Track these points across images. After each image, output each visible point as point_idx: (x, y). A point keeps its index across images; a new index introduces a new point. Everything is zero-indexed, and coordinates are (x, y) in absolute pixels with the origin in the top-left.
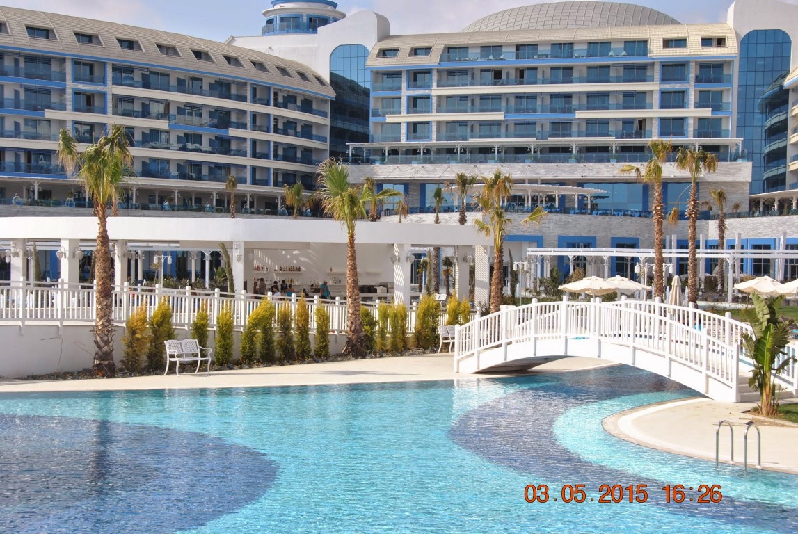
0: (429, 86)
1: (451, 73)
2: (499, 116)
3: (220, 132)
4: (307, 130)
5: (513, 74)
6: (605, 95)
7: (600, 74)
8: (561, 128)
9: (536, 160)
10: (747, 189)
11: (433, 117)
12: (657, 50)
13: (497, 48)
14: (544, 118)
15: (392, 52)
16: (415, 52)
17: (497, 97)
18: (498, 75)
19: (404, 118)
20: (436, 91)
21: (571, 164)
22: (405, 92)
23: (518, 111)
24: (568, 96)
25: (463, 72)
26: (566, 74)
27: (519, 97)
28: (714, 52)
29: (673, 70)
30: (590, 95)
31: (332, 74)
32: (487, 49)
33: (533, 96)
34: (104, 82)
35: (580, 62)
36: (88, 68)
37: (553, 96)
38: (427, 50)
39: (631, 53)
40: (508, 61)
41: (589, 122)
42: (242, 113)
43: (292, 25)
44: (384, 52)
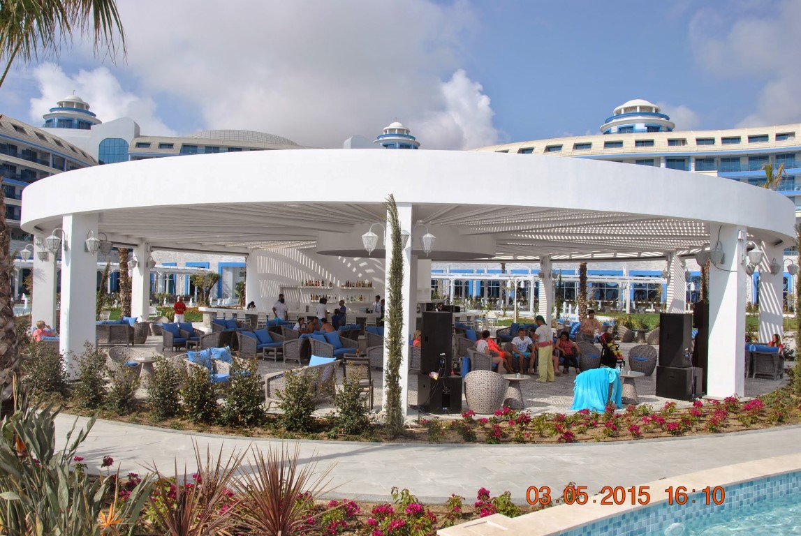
15: (146, 145)
16: (162, 146)
38: (171, 146)
43: (66, 123)
44: (139, 145)
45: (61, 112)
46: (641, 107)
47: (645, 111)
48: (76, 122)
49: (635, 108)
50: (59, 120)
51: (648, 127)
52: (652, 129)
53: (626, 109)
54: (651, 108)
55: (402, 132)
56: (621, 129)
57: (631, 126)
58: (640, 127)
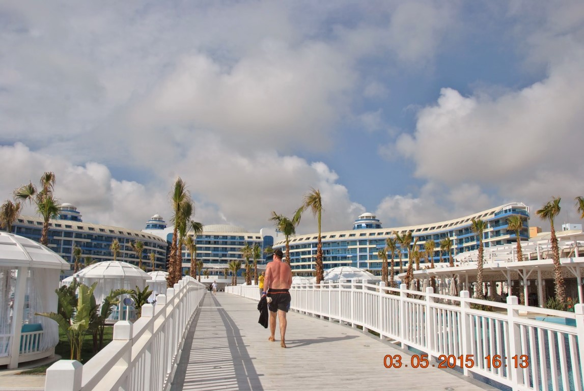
1: (198, 241)
2: (210, 252)
3: (145, 254)
4: (161, 253)
5: (213, 242)
6: (235, 248)
7: (233, 243)
8: (225, 255)
9: (211, 263)
12: (246, 239)
13: (209, 236)
14: (220, 253)
17: (210, 247)
18: (209, 243)
21: (218, 264)
23: (214, 251)
24: (226, 248)
25: (201, 241)
26: (226, 243)
27: (214, 248)
28: (258, 240)
29: (250, 243)
30: (231, 248)
31: (167, 240)
32: (207, 236)
33: (218, 248)
34: (124, 243)
35: (229, 241)
36: (120, 240)
37: (223, 248)
39: (241, 239)
40: (212, 240)
41: (231, 254)
42: (151, 250)
43: (155, 226)
45: (153, 222)
46: (366, 217)
47: (368, 218)
48: (158, 226)
49: (364, 217)
50: (152, 225)
51: (367, 225)
52: (369, 226)
53: (361, 217)
54: (370, 217)
56: (358, 226)
57: (361, 225)
58: (364, 225)
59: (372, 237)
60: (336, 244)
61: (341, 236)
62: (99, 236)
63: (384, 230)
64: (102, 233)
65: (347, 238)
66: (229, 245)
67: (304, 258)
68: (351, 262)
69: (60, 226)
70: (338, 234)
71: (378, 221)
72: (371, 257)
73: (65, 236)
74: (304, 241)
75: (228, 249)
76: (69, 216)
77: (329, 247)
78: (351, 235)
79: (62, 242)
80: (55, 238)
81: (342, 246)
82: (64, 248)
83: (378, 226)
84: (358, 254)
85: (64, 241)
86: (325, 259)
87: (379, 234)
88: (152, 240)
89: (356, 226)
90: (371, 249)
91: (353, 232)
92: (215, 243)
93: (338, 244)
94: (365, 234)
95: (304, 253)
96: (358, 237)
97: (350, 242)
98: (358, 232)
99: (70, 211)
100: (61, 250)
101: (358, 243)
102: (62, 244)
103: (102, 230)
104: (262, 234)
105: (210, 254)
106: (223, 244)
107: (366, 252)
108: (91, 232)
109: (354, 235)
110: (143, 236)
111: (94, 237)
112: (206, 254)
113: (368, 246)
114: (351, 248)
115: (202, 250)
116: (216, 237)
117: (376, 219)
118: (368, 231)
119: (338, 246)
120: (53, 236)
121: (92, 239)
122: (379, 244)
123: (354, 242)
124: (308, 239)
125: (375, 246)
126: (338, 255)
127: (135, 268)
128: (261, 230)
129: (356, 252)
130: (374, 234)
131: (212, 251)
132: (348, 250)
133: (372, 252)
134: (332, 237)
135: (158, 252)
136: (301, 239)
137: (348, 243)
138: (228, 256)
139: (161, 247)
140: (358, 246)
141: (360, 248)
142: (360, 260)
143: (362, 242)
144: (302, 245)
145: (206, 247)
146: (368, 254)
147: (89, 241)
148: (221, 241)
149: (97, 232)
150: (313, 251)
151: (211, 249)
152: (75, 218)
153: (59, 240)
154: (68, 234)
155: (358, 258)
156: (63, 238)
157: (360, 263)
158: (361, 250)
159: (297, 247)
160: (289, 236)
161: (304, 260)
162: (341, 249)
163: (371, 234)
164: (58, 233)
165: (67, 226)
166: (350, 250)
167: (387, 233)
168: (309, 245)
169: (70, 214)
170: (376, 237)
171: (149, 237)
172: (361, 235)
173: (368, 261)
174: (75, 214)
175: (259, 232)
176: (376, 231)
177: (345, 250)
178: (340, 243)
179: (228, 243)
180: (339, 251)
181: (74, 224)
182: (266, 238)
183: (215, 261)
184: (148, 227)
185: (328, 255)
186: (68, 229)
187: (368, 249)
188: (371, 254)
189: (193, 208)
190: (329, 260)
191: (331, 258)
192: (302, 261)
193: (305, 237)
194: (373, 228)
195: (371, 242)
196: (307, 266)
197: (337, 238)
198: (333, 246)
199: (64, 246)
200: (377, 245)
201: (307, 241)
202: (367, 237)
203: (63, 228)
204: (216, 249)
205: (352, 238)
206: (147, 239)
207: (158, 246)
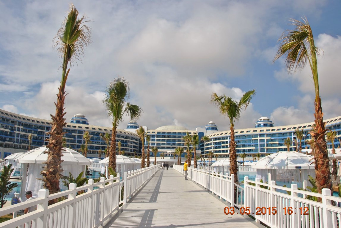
0: (155, 137)
1: (158, 136)
2: (165, 142)
3: (126, 144)
4: (136, 143)
6: (180, 140)
7: (179, 137)
8: (174, 144)
10: (200, 154)
11: (156, 142)
13: (165, 133)
14: (171, 143)
15: (149, 132)
16: (153, 132)
17: (165, 139)
18: (165, 137)
19: (151, 142)
20: (156, 138)
22: (151, 138)
23: (168, 141)
24: (175, 140)
25: (160, 136)
26: (175, 137)
27: (168, 140)
28: (195, 134)
30: (178, 140)
32: (163, 133)
33: (170, 140)
35: (177, 135)
37: (173, 140)
38: (155, 132)
40: (167, 135)
41: (178, 143)
42: (129, 141)
43: (132, 127)
44: (148, 132)
45: (131, 124)
46: (263, 119)
47: (264, 120)
48: (134, 126)
49: (262, 119)
50: (131, 126)
51: (264, 125)
52: (265, 125)
53: (260, 120)
54: (266, 119)
55: (212, 124)
56: (258, 125)
57: (260, 125)
58: (262, 124)
59: (268, 132)
60: (245, 137)
61: (248, 132)
62: (98, 133)
63: (276, 128)
64: (100, 131)
65: (251, 133)
66: (177, 138)
67: (224, 146)
68: (254, 148)
69: (75, 127)
70: (245, 130)
71: (271, 122)
72: (268, 145)
73: (78, 133)
74: (224, 135)
75: (176, 141)
76: (81, 121)
77: (240, 139)
78: (254, 131)
79: (77, 136)
80: (73, 134)
81: (248, 138)
82: (78, 140)
83: (271, 125)
84: (259, 143)
85: (78, 136)
86: (237, 146)
87: (272, 130)
88: (130, 135)
89: (257, 125)
90: (267, 139)
91: (255, 129)
92: (168, 137)
93: (246, 136)
94: (263, 130)
95: (224, 143)
96: (258, 132)
97: (253, 136)
98: (258, 129)
99: (81, 118)
100: (76, 141)
101: (259, 136)
102: (77, 138)
103: (100, 129)
104: (197, 131)
105: (165, 143)
106: (173, 137)
107: (264, 142)
108: (94, 130)
109: (256, 131)
110: (125, 133)
111: (95, 134)
112: (163, 143)
113: (265, 138)
114: (254, 140)
115: (160, 141)
116: (169, 133)
117: (270, 120)
118: (265, 128)
119: (246, 138)
120: (71, 133)
121: (94, 135)
122: (273, 137)
123: (256, 136)
124: (226, 133)
125: (270, 138)
126: (245, 144)
127: (73, 153)
128: (197, 129)
129: (257, 142)
130: (269, 130)
131: (166, 142)
132: (252, 141)
133: (268, 142)
134: (242, 132)
135: (134, 142)
136: (222, 134)
137: (252, 136)
138: (176, 144)
139: (136, 140)
140: (259, 138)
141: (260, 139)
142: (260, 147)
143: (261, 135)
144: (222, 137)
145: (163, 139)
146: (265, 143)
147: (93, 136)
148: (172, 135)
149: (97, 130)
150: (229, 141)
151: (166, 140)
152: (84, 123)
153: (75, 135)
154: (80, 132)
155: (259, 145)
156: (77, 134)
157: (260, 149)
158: (261, 140)
159: (219, 139)
160: (234, 118)
161: (224, 147)
162: (248, 140)
163: (267, 130)
164: (74, 131)
165: (79, 127)
166: (253, 141)
167: (278, 130)
168: (227, 138)
169: (81, 120)
170: (271, 132)
171: (128, 133)
172: (261, 131)
173: (265, 148)
174: (84, 120)
175: (195, 130)
176: (271, 128)
177: (250, 140)
178: (247, 136)
179: (176, 137)
180: (246, 141)
181: (84, 126)
182: (199, 133)
183: (168, 148)
184: (128, 127)
185: (239, 144)
186: (80, 129)
187: (265, 140)
188: (267, 143)
189: (127, 88)
190: (240, 147)
191: (241, 146)
192: (223, 148)
193: (224, 132)
194: (268, 126)
195: (267, 135)
196: (226, 151)
197: (245, 133)
198: (242, 138)
199: (78, 139)
200: (271, 137)
201: (226, 135)
202: (265, 132)
203: (77, 128)
204: (169, 140)
205: (255, 133)
206: (127, 135)
207: (134, 139)
